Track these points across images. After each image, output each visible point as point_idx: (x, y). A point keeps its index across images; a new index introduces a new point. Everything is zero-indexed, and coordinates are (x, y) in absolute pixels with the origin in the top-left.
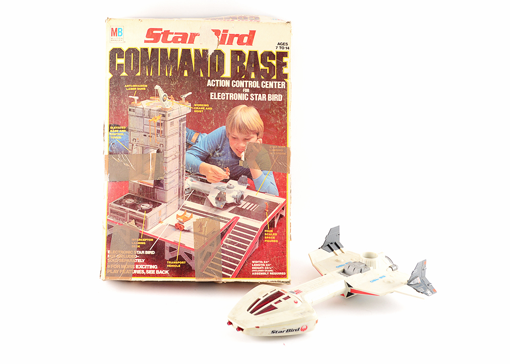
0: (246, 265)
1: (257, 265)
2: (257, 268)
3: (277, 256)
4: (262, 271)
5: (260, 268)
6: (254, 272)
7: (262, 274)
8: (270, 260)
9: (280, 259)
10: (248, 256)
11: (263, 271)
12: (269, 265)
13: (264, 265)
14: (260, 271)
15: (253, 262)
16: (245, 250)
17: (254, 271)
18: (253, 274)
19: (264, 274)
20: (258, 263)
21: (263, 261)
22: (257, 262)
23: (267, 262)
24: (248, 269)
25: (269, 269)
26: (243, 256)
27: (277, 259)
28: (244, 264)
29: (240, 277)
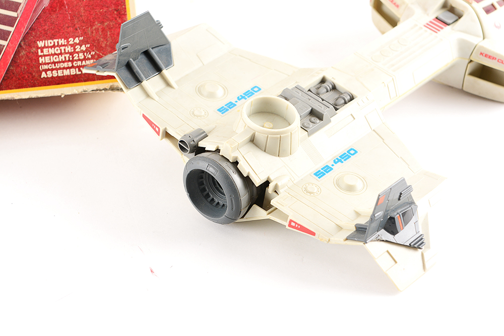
0: (23, 53)
1: (52, 51)
2: (55, 59)
3: (102, 23)
4: (66, 65)
5: (62, 58)
6: (46, 71)
7: (67, 72)
8: (84, 33)
9: (110, 29)
10: (24, 31)
11: (70, 64)
12: (83, 48)
13: (69, 49)
14: (62, 65)
15: (40, 44)
16: (14, 14)
17: (46, 67)
18: (43, 75)
19: (73, 72)
20: (54, 46)
21: (67, 38)
22: (50, 43)
23: (77, 41)
24: (28, 65)
25: (85, 59)
26: (12, 29)
27: (103, 30)
28: (18, 52)
29: (8, 88)
